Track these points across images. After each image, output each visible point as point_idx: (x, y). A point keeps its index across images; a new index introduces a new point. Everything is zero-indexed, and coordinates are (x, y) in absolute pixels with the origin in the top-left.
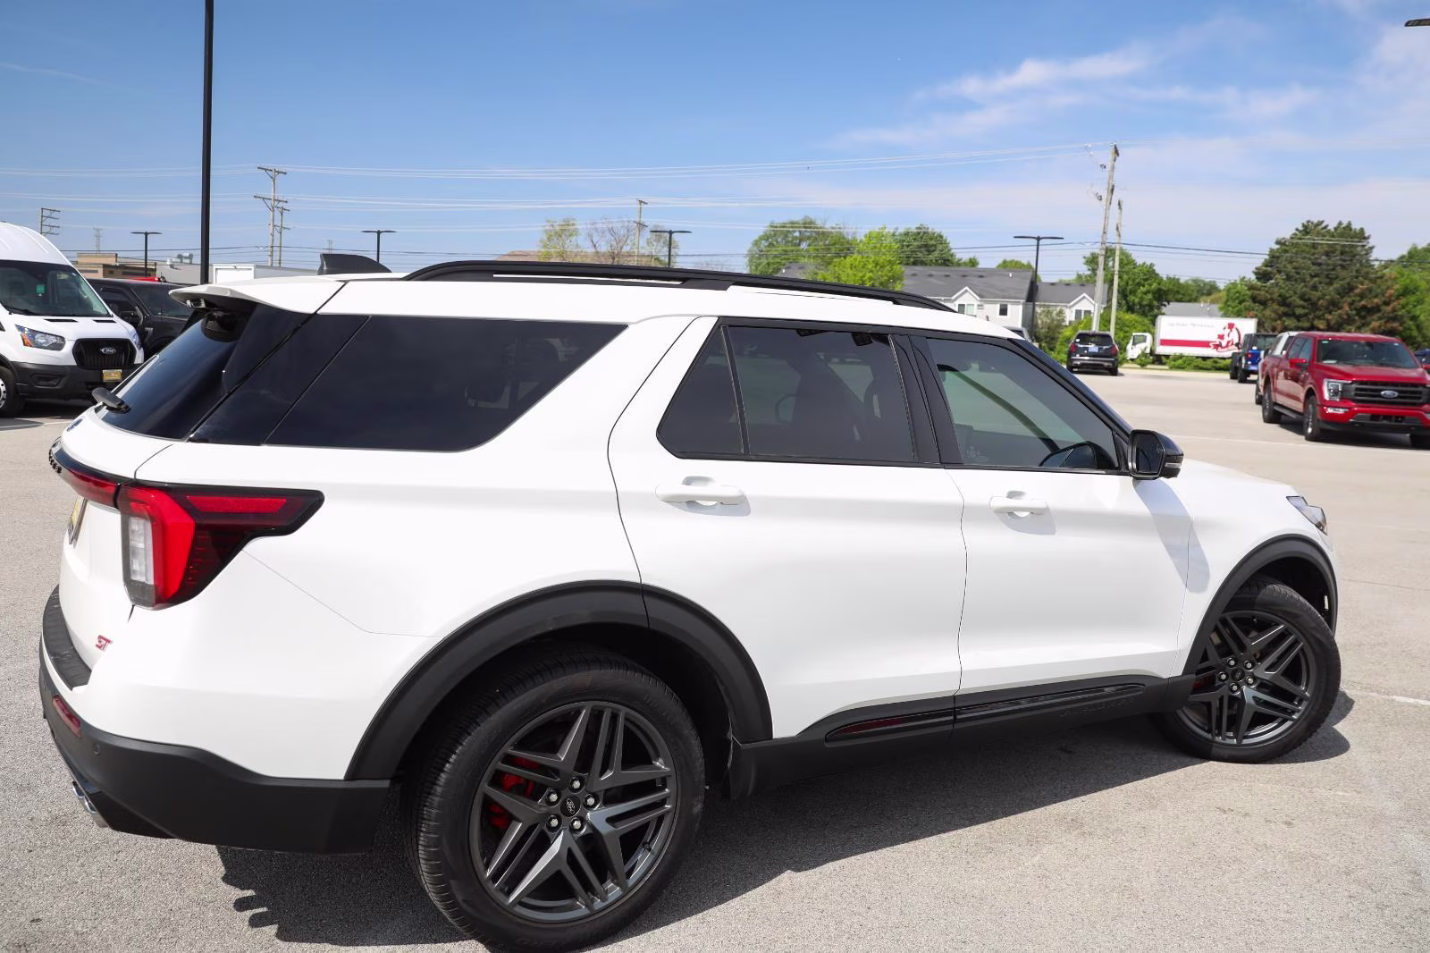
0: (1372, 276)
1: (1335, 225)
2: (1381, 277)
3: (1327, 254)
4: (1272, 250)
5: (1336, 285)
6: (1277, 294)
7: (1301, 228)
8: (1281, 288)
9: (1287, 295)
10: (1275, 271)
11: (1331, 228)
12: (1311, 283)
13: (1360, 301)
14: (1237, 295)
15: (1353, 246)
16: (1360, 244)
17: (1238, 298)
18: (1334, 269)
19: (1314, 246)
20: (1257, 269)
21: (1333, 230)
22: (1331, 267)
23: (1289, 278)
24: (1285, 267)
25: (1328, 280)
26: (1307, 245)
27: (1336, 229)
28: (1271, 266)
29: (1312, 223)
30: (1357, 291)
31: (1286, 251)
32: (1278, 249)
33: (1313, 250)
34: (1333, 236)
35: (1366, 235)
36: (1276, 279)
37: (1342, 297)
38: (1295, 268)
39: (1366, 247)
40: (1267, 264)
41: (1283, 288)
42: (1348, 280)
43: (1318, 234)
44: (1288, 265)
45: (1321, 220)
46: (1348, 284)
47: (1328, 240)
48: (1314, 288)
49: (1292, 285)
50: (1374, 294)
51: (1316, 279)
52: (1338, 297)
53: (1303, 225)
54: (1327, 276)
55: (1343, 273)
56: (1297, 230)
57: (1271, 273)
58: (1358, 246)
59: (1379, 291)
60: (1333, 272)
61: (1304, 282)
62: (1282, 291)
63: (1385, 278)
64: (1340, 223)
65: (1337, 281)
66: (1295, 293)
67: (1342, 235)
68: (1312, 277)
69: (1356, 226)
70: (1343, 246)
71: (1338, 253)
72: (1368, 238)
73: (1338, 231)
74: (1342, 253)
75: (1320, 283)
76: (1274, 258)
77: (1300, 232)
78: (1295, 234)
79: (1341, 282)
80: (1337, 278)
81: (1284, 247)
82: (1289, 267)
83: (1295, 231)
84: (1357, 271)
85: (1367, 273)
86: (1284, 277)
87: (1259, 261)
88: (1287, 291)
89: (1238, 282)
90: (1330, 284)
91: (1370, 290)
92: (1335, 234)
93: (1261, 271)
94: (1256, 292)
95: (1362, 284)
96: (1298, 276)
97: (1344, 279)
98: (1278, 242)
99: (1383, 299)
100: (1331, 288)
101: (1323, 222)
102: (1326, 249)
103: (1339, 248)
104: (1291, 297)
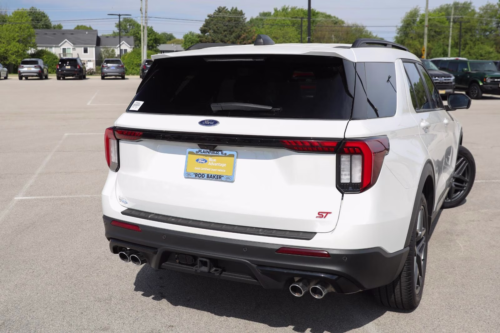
0: (247, 31)
1: (231, 9)
2: (250, 31)
3: (229, 21)
4: (206, 20)
5: (234, 35)
6: (211, 39)
7: (217, 10)
8: (212, 36)
9: (215, 40)
10: (208, 29)
11: (229, 10)
12: (224, 34)
13: (243, 41)
14: (190, 40)
15: (239, 18)
16: (241, 17)
17: (190, 41)
18: (232, 28)
19: (224, 18)
20: (201, 28)
21: (230, 11)
22: (231, 27)
23: (215, 32)
24: (213, 27)
25: (230, 33)
26: (221, 17)
27: (231, 10)
28: (206, 27)
29: (221, 8)
30: (242, 37)
31: (212, 20)
32: (208, 19)
33: (223, 20)
34: (231, 13)
35: (243, 13)
36: (210, 33)
37: (236, 40)
38: (217, 27)
39: (244, 18)
40: (204, 26)
41: (213, 37)
42: (238, 32)
43: (225, 12)
44: (214, 26)
45: (225, 6)
46: (238, 34)
47: (229, 15)
48: (225, 36)
49: (217, 35)
50: (248, 38)
51: (226, 32)
52: (235, 40)
53: (218, 9)
54: (230, 31)
55: (236, 30)
56: (216, 10)
57: (207, 30)
58: (241, 18)
59: (250, 37)
60: (232, 29)
61: (221, 33)
62: (213, 38)
63: (252, 31)
64: (233, 8)
65: (234, 33)
66: (218, 39)
67: (234, 13)
68: (224, 31)
69: (239, 9)
70: (235, 18)
71: (233, 21)
72: (244, 14)
73: (233, 11)
74: (235, 21)
75: (228, 34)
76: (208, 23)
77: (217, 11)
78: (215, 12)
79: (236, 33)
80: (233, 32)
81: (211, 18)
82: (215, 27)
83: (215, 11)
84: (241, 29)
85: (245, 29)
86: (213, 31)
87: (201, 25)
88: (215, 38)
89: (189, 34)
90: (232, 34)
91: (247, 37)
92: (232, 13)
93: (203, 29)
94: (201, 39)
95: (244, 34)
96: (218, 31)
97: (236, 32)
98: (209, 16)
99: (252, 40)
100: (232, 36)
101: (225, 7)
102: (229, 19)
103: (234, 19)
104: (216, 40)
